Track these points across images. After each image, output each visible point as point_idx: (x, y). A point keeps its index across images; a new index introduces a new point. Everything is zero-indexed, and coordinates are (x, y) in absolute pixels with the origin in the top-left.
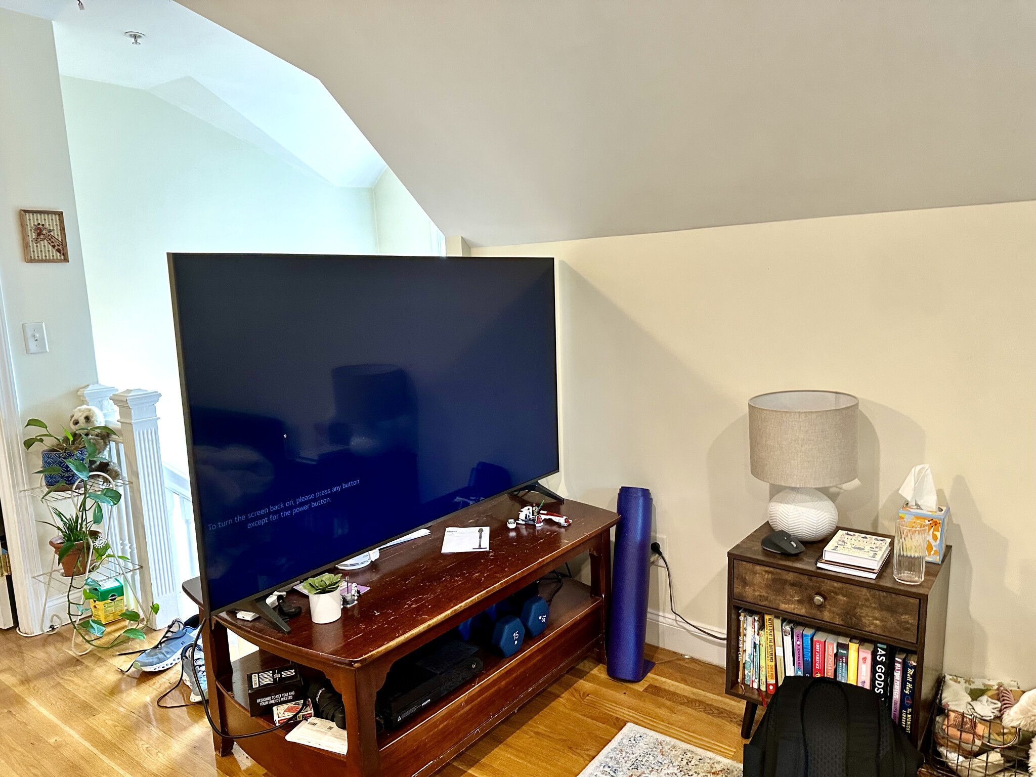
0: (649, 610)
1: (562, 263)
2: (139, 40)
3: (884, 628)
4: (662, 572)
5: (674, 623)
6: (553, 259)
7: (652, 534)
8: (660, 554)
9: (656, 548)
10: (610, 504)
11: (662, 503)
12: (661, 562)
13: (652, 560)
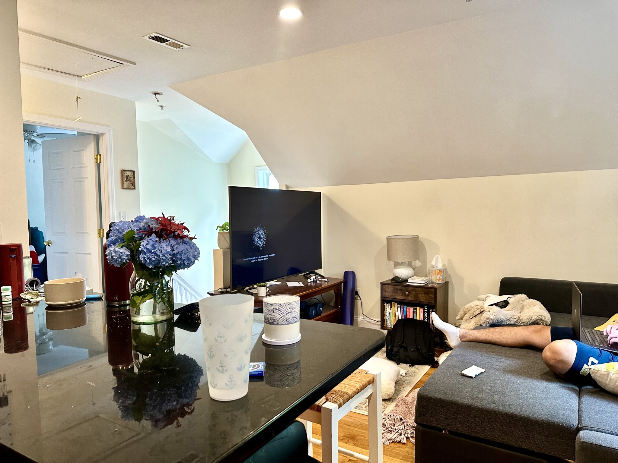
0: (354, 316)
1: (324, 194)
2: (163, 108)
3: (426, 300)
4: (359, 302)
5: (363, 319)
6: (320, 192)
7: (356, 288)
8: (358, 295)
9: (357, 293)
10: (341, 277)
11: (359, 277)
12: (358, 298)
13: (355, 297)
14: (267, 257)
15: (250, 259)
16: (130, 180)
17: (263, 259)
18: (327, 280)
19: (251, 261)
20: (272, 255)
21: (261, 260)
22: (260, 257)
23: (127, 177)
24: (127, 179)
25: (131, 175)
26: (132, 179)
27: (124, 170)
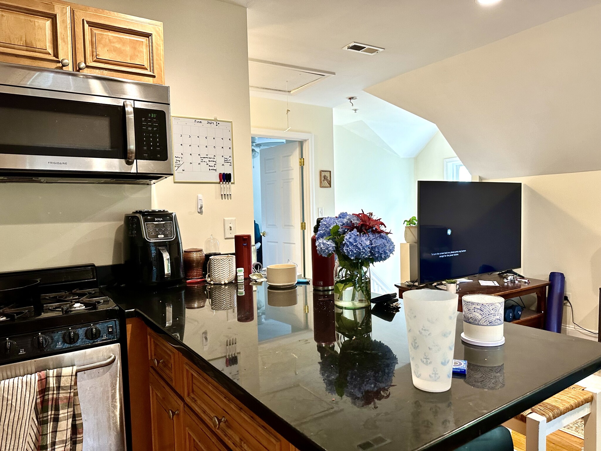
0: (562, 324)
1: (525, 185)
2: (357, 111)
4: (569, 309)
5: (574, 329)
6: (521, 183)
7: (565, 293)
8: (568, 300)
9: (566, 298)
10: (546, 278)
11: (568, 279)
12: (568, 304)
13: (564, 302)
14: (457, 253)
15: (439, 254)
16: (327, 180)
17: (452, 255)
18: (528, 281)
19: (440, 257)
20: (462, 251)
21: (450, 255)
22: (449, 253)
23: (325, 177)
24: (324, 178)
25: (327, 174)
26: (329, 178)
27: (322, 171)
